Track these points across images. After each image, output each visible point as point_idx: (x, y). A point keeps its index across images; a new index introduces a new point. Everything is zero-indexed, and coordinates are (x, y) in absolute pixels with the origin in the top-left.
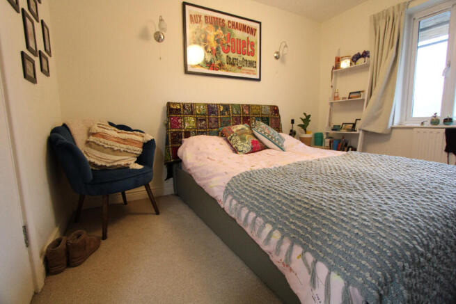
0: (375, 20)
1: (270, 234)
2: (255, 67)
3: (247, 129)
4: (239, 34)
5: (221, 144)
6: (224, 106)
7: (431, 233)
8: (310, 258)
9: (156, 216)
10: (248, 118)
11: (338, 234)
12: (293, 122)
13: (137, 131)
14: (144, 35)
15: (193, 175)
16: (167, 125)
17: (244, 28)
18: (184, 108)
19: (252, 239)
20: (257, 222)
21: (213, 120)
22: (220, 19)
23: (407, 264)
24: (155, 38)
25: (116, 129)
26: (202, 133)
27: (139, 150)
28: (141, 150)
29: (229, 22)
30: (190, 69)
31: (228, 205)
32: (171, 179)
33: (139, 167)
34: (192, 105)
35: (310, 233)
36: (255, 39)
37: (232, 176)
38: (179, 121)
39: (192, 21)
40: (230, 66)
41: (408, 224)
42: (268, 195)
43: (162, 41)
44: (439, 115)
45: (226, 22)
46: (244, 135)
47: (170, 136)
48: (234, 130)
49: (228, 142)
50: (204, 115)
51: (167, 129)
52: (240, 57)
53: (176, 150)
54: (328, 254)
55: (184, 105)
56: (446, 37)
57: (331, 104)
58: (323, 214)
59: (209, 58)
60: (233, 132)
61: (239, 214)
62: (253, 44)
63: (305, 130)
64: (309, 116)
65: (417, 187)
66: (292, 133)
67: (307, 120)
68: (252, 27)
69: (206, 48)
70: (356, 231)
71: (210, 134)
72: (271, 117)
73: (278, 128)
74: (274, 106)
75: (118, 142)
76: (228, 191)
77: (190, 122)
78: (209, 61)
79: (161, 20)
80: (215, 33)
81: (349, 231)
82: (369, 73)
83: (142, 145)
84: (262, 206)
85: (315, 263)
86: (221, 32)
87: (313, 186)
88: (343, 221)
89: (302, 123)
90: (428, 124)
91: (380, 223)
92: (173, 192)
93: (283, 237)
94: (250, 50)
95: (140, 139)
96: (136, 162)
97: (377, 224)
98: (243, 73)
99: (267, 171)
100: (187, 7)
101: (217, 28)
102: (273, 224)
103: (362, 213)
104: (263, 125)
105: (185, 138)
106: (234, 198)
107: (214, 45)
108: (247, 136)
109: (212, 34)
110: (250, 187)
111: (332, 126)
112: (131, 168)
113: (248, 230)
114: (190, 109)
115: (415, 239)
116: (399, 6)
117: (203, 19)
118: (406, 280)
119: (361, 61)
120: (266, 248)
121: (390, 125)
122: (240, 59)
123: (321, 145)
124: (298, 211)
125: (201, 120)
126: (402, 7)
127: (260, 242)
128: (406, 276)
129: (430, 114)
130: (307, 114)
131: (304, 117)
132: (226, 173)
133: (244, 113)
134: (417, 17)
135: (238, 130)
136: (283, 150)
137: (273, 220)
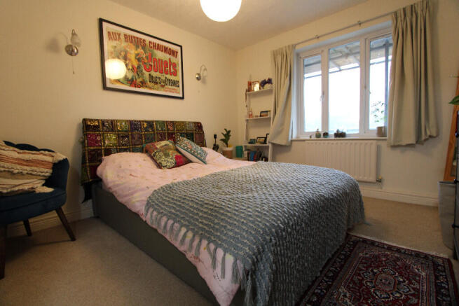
0: (275, 55)
1: (185, 235)
2: (179, 86)
3: (171, 144)
4: (160, 55)
5: (144, 160)
6: (148, 122)
7: (291, 215)
8: (212, 246)
9: (72, 243)
10: (173, 134)
11: (230, 224)
12: (215, 136)
13: (45, 150)
14: (53, 46)
15: (114, 194)
16: (83, 143)
17: (166, 50)
18: (103, 125)
19: (171, 244)
20: (174, 227)
21: (136, 137)
22: (141, 39)
23: (273, 238)
24: (67, 51)
25: (16, 149)
26: (125, 150)
27: (48, 172)
28: (51, 171)
29: (150, 42)
30: (109, 85)
31: (149, 217)
32: (90, 202)
33: (49, 190)
34: (113, 123)
35: (213, 228)
36: (177, 60)
37: (153, 190)
38: (98, 138)
39: (110, 38)
40: (153, 84)
41: (277, 211)
42: (183, 203)
43: (76, 54)
44: (320, 130)
45: (147, 43)
46: (167, 151)
47: (87, 154)
48: (158, 147)
49: (152, 158)
50: (126, 131)
51: (84, 147)
52: (163, 77)
53: (94, 169)
54: (223, 241)
55: (103, 122)
56: (320, 72)
57: (247, 121)
58: (222, 211)
59: (130, 76)
60: (157, 148)
61: (159, 224)
62: (175, 65)
63: (227, 144)
64: (229, 132)
65: (292, 185)
66: (216, 148)
67: (227, 135)
68: (174, 50)
69: (127, 65)
70: (242, 220)
71: (134, 151)
72: (195, 133)
73: (202, 143)
74: (198, 123)
75: (19, 164)
76: (149, 204)
77: (111, 139)
78: (130, 78)
79: (74, 34)
80: (136, 52)
81: (238, 221)
82: (273, 96)
83: (51, 165)
84: (178, 213)
85: (215, 250)
86: (142, 51)
87: (221, 191)
88: (235, 214)
89: (223, 137)
90: (314, 137)
91: (259, 212)
92: (93, 215)
93: (194, 236)
94: (172, 70)
95: (49, 159)
96: (43, 185)
97: (257, 213)
98: (166, 91)
99: (186, 183)
100: (104, 24)
101: (137, 47)
102: (187, 226)
103: (249, 207)
104: (186, 141)
105: (105, 155)
106: (155, 209)
107: (136, 64)
108: (171, 152)
109: (132, 52)
110: (169, 198)
111: (249, 141)
112: (37, 192)
113: (167, 237)
114: (111, 125)
115: (279, 220)
116: (289, 46)
117: (122, 37)
118: (272, 248)
119: (267, 86)
120: (182, 249)
121: (290, 139)
122: (163, 78)
123: (241, 157)
124: (206, 213)
125: (123, 137)
126: (291, 47)
127: (177, 244)
128: (273, 246)
129: (315, 130)
130: (228, 130)
131: (225, 133)
132: (148, 187)
133: (168, 129)
134: (302, 56)
135: (162, 146)
136: (205, 163)
137: (187, 223)
